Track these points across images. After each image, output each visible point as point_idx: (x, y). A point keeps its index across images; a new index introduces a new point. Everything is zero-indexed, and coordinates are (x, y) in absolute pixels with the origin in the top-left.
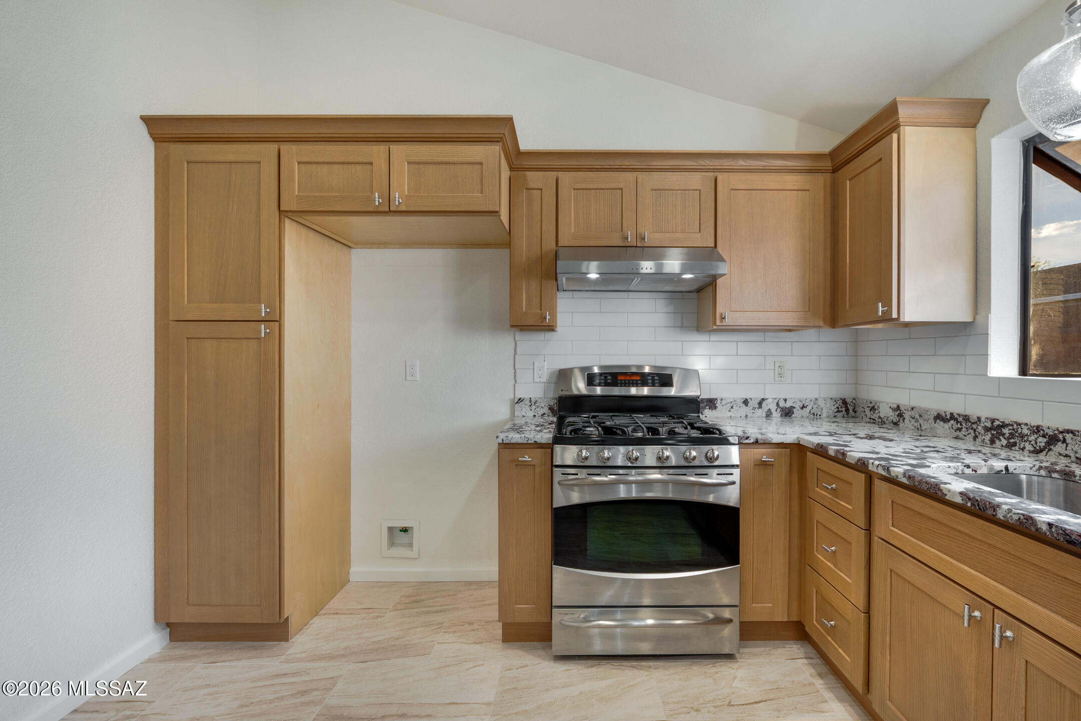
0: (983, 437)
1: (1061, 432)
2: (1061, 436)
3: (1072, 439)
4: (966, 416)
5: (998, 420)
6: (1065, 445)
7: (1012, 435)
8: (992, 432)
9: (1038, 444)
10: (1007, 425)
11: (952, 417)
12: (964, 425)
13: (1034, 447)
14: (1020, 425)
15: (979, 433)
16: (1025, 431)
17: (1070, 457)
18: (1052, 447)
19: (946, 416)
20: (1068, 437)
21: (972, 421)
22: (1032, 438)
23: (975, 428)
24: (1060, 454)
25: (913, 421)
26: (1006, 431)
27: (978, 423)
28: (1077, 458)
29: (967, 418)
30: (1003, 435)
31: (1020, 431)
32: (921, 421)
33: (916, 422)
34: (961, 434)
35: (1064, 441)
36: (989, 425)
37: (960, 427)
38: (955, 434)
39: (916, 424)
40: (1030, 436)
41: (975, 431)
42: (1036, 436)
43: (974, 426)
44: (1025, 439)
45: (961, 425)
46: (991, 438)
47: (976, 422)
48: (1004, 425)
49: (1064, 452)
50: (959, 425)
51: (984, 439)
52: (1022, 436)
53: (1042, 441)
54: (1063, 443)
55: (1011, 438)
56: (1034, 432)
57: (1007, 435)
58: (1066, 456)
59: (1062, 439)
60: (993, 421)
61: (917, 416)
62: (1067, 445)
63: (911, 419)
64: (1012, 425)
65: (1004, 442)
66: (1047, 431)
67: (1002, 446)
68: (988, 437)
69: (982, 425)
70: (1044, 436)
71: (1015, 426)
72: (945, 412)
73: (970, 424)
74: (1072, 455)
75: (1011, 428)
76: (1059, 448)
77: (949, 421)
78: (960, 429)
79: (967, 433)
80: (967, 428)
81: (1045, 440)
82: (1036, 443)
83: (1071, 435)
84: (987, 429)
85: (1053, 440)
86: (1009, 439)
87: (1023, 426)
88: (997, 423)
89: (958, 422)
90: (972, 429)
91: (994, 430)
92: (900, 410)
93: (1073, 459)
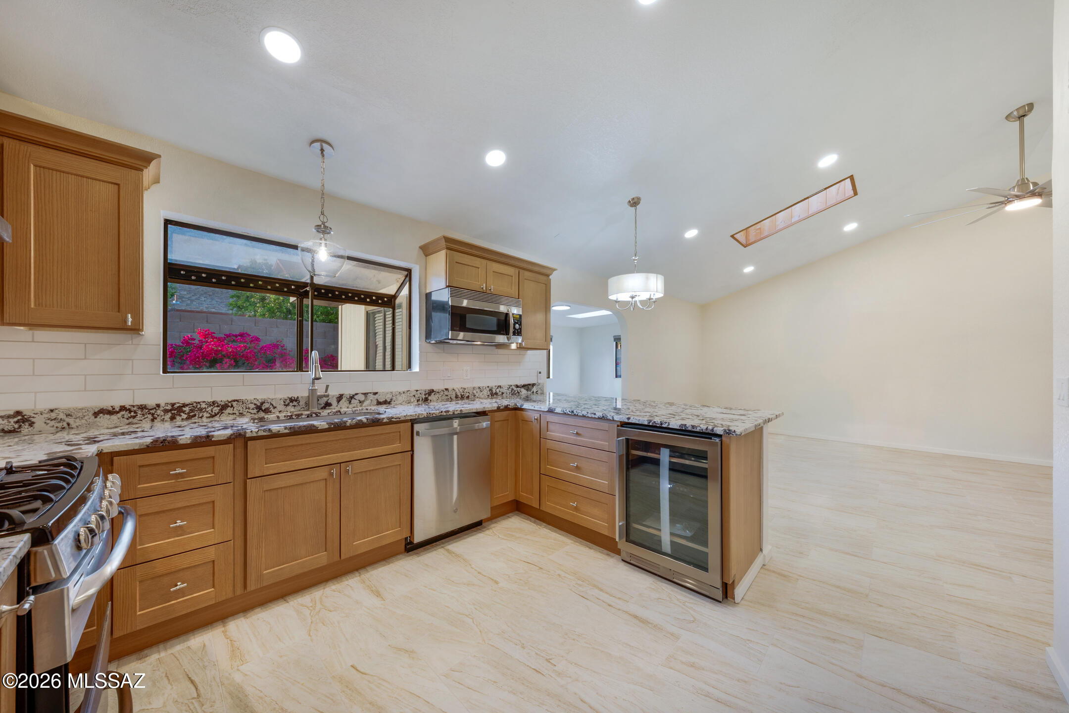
0: (163, 417)
1: (230, 402)
2: (230, 404)
3: (237, 404)
4: (141, 405)
5: (178, 403)
6: (232, 408)
7: (192, 411)
8: (173, 412)
9: (214, 412)
10: (187, 405)
11: (123, 408)
12: (140, 412)
13: (210, 414)
14: (199, 403)
15: (158, 416)
16: (203, 406)
17: (235, 414)
18: (224, 411)
19: (114, 409)
20: (234, 404)
21: (150, 408)
22: (210, 409)
23: (154, 412)
24: (229, 414)
25: (53, 423)
26: (187, 409)
27: (157, 408)
28: (240, 413)
29: (142, 407)
30: (184, 412)
31: (199, 406)
32: (68, 420)
33: (59, 422)
34: (135, 421)
35: (232, 406)
36: (169, 407)
37: (135, 415)
38: (127, 421)
39: (60, 425)
40: (208, 407)
41: (153, 414)
42: (212, 407)
43: (152, 411)
44: (204, 411)
45: (135, 412)
46: (171, 416)
47: (155, 408)
48: (184, 405)
49: (231, 412)
50: (132, 414)
51: (164, 419)
52: (201, 410)
53: (216, 410)
54: (231, 407)
55: (191, 413)
56: (210, 405)
57: (187, 411)
58: (233, 414)
59: (230, 405)
60: (173, 405)
61: (64, 417)
62: (234, 408)
63: (48, 421)
64: (192, 404)
65: (184, 416)
66: (219, 403)
67: (183, 419)
68: (170, 415)
69: (162, 409)
70: (218, 406)
71: (195, 404)
72: (112, 407)
73: (147, 411)
74: (237, 412)
75: (191, 406)
76: (229, 410)
77: (118, 412)
78: (134, 417)
79: (143, 418)
80: (143, 415)
81: (219, 408)
82: (212, 411)
83: (236, 402)
84: (166, 411)
85: (224, 407)
86: (189, 413)
87: (201, 403)
88: (178, 405)
89: (130, 411)
90: (150, 413)
91: (175, 410)
92: (23, 416)
93: (238, 414)
